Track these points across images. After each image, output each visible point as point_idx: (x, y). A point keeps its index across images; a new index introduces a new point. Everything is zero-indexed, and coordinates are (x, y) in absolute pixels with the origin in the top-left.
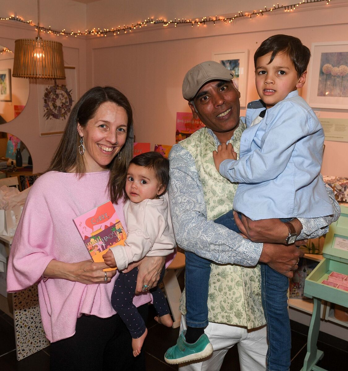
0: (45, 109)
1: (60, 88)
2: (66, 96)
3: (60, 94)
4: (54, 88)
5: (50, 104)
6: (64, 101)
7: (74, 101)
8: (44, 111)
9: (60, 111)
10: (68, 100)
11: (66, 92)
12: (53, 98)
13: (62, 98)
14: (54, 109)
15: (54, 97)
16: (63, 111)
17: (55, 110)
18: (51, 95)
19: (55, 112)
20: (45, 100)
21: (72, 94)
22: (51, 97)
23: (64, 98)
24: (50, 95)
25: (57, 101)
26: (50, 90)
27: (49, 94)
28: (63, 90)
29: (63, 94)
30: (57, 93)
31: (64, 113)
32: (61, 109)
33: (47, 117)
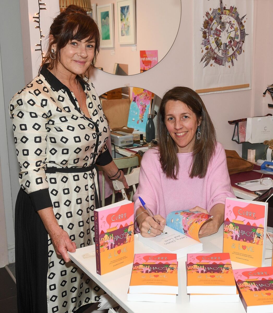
0: (204, 48)
1: (227, 12)
2: (236, 25)
3: (227, 22)
4: (218, 11)
5: (212, 39)
6: (232, 35)
7: (247, 35)
8: (202, 52)
9: (225, 51)
10: (239, 33)
11: (237, 19)
12: (217, 30)
13: (230, 30)
14: (217, 48)
15: (219, 28)
16: (231, 52)
17: (219, 50)
18: (214, 24)
19: (218, 53)
20: (205, 33)
21: (245, 22)
22: (214, 29)
23: (233, 29)
24: (212, 24)
25: (222, 34)
26: (212, 16)
27: (210, 22)
28: (232, 16)
29: (232, 23)
30: (222, 20)
31: (232, 55)
32: (228, 48)
33: (206, 62)
